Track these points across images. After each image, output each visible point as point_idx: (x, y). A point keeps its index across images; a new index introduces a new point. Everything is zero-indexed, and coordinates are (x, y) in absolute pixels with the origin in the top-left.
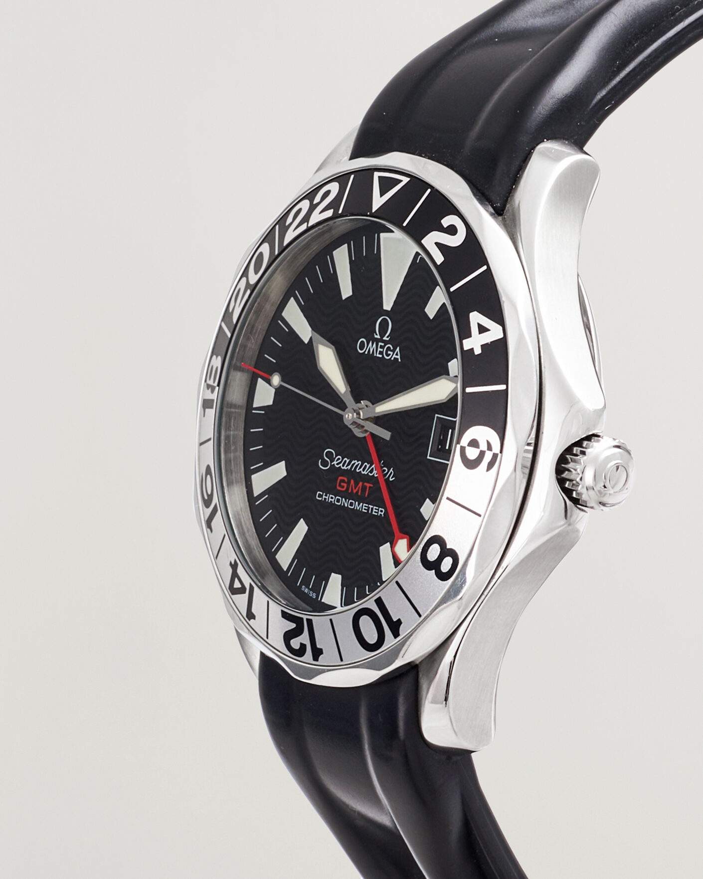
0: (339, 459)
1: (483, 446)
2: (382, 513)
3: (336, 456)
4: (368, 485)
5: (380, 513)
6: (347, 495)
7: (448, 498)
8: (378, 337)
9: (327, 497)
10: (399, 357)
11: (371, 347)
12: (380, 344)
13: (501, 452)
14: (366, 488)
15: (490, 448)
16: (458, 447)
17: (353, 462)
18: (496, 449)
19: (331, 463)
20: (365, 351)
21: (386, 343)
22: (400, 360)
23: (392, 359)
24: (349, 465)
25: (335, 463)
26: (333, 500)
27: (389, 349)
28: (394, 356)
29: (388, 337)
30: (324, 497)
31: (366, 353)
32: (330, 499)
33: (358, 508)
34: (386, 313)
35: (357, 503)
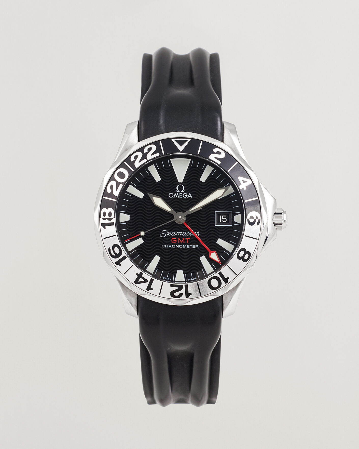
0: (170, 233)
1: (255, 218)
2: (198, 247)
3: (168, 232)
4: (188, 239)
5: (196, 247)
6: (178, 244)
7: (245, 236)
8: (179, 191)
9: (168, 246)
10: (191, 196)
11: (176, 195)
12: (180, 193)
13: (261, 218)
14: (187, 240)
15: (257, 218)
16: (246, 219)
17: (178, 233)
18: (259, 218)
19: (166, 235)
20: (173, 197)
21: (183, 193)
22: (192, 197)
23: (188, 197)
24: (176, 234)
25: (168, 234)
26: (171, 247)
27: (185, 194)
28: (189, 196)
29: (183, 191)
30: (166, 246)
31: (174, 197)
32: (169, 247)
33: (185, 247)
34: (181, 183)
35: (183, 246)
